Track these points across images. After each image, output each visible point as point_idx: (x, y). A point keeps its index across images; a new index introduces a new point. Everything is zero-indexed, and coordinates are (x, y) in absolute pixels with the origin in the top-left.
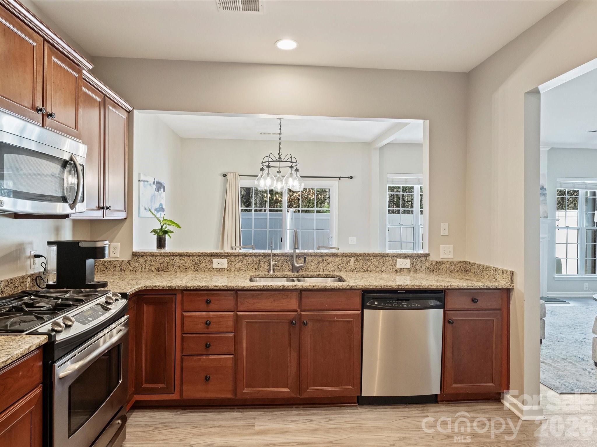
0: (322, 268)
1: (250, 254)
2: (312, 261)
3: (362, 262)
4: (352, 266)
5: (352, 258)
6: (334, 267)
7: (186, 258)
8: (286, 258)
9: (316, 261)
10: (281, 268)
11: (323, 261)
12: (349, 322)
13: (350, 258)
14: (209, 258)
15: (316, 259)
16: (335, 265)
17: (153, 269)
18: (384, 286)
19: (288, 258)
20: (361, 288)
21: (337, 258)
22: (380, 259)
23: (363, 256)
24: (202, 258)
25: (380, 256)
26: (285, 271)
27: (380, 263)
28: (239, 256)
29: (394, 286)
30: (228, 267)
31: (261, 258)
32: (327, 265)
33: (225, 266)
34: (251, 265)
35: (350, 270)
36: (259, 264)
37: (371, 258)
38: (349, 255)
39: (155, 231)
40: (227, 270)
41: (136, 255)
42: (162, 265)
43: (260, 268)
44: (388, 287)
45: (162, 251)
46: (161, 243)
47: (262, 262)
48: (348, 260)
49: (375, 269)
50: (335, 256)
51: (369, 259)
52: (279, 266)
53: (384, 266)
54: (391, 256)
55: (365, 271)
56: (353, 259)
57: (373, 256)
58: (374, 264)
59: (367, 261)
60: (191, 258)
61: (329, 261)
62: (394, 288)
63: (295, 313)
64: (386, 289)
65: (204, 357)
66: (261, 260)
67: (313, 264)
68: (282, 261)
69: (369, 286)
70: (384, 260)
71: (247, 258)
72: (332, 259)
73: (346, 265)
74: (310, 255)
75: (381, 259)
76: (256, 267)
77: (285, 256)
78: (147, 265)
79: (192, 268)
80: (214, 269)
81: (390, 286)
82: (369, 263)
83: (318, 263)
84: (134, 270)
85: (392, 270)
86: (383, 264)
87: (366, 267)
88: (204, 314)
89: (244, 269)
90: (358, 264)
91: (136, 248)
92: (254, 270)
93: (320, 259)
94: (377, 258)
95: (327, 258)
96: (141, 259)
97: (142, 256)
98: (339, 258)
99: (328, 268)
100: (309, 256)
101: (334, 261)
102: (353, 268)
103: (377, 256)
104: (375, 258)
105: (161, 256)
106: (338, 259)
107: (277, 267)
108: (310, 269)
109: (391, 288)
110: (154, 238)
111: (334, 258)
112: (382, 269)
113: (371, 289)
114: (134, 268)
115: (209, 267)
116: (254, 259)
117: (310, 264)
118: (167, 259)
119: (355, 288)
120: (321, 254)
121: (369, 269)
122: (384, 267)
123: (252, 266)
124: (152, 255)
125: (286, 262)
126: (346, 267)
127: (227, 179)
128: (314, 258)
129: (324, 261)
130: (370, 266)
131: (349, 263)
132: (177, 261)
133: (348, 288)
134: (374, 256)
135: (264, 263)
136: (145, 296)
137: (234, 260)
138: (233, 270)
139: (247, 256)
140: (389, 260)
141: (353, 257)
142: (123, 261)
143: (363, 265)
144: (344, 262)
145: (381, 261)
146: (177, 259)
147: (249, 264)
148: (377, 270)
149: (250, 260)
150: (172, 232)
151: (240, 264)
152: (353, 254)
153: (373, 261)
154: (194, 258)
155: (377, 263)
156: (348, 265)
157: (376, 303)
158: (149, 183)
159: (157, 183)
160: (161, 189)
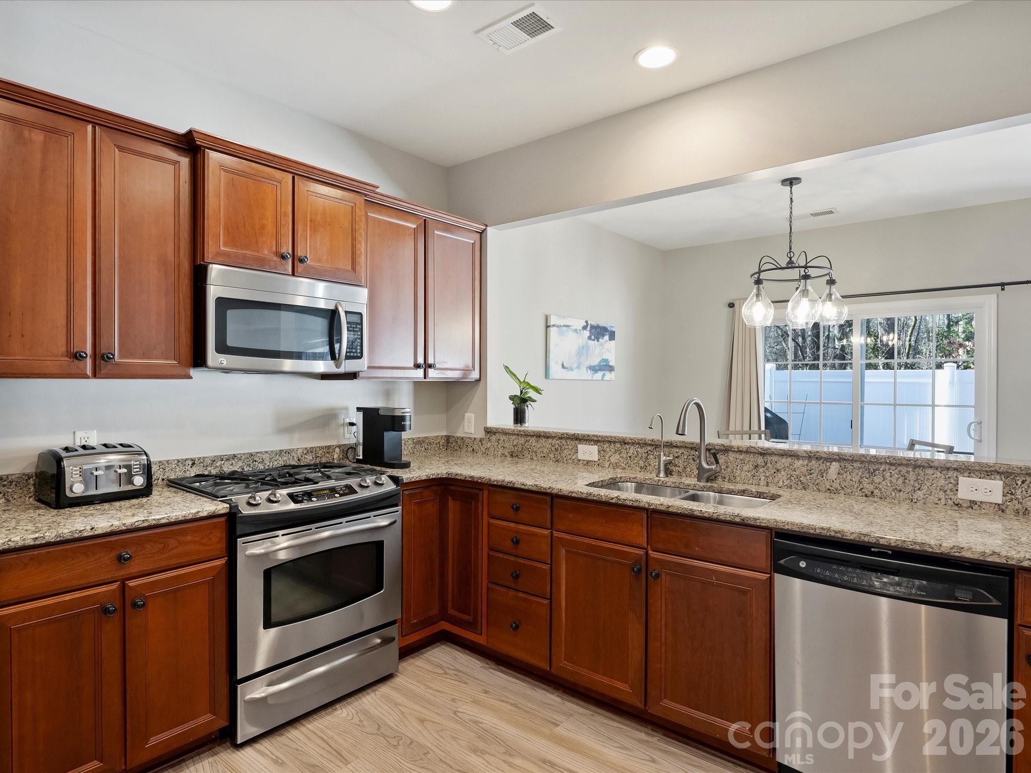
0: (763, 478)
1: (630, 441)
2: (742, 462)
3: (860, 474)
4: (833, 481)
5: (834, 463)
6: (789, 478)
7: (544, 440)
8: (693, 452)
9: (751, 463)
10: (683, 470)
11: (766, 464)
12: (744, 592)
13: (828, 464)
14: (573, 443)
15: (752, 460)
16: (791, 476)
17: (506, 454)
18: (822, 529)
19: (697, 453)
20: (766, 525)
21: (796, 461)
22: (908, 472)
23: (862, 462)
24: (564, 442)
25: (907, 465)
26: (690, 477)
27: (907, 481)
28: (614, 442)
29: (848, 534)
30: (599, 460)
31: (649, 448)
32: (775, 472)
33: (595, 457)
34: (634, 459)
35: (829, 490)
36: (647, 458)
37: (883, 468)
38: (825, 456)
39: (512, 398)
40: (598, 465)
41: (489, 431)
42: (516, 449)
43: (648, 467)
44: (833, 534)
45: (519, 428)
46: (519, 417)
47: (651, 456)
48: (823, 467)
49: (893, 494)
50: (791, 456)
51: (876, 470)
52: (681, 465)
53: (919, 489)
54: (941, 468)
55: (866, 496)
56: (835, 466)
57: (886, 463)
58: (891, 482)
59: (872, 473)
60: (550, 441)
61: (778, 466)
62: (847, 538)
63: (641, 552)
64: (826, 536)
65: (512, 592)
66: (649, 452)
67: (746, 468)
68: (685, 457)
69: (784, 524)
70: (919, 475)
71: (628, 446)
72: (786, 461)
73: (819, 477)
74: (736, 450)
75: (911, 473)
76: (641, 463)
77: (692, 449)
78: (499, 446)
79: (552, 456)
80: (579, 460)
81: (836, 532)
82: (877, 479)
83: (756, 466)
84: (486, 454)
85: (943, 502)
86: (916, 484)
87: (871, 487)
88: (512, 525)
89: (623, 465)
90: (849, 477)
91: (492, 423)
92: (638, 469)
93: (760, 460)
94: (900, 468)
95: (775, 458)
96: (494, 438)
97: (495, 433)
98: (801, 462)
99: (776, 479)
100: (734, 451)
101: (791, 467)
102: (836, 485)
103: (899, 465)
104: (893, 468)
105: (515, 434)
106: (798, 463)
107: (677, 468)
108: (738, 479)
109: (839, 535)
110: (510, 407)
111: (789, 460)
112: (915, 496)
113: (788, 530)
114: (486, 449)
115: (573, 458)
116: (639, 450)
117: (738, 468)
118: (522, 440)
119: (752, 523)
120: (760, 450)
121: (876, 492)
122: (919, 492)
123: (636, 461)
124: (505, 432)
125: (693, 459)
126: (817, 481)
127: (734, 312)
128: (747, 457)
129: (769, 465)
130: (881, 487)
131: (825, 475)
132: (534, 444)
133: (737, 520)
134: (891, 464)
135: (655, 458)
136: (451, 488)
137: (608, 450)
138: (607, 466)
139: (628, 443)
140: (935, 476)
141: (835, 461)
142: (475, 439)
143: (860, 482)
144: (812, 471)
145: (912, 476)
146: (533, 440)
147: (630, 457)
148: (899, 496)
149: (632, 450)
150: (535, 401)
151: (617, 456)
152: (833, 454)
153: (889, 474)
154: (554, 441)
155: (900, 481)
156: (823, 477)
157: (803, 564)
158: (573, 328)
159: (592, 327)
160: (603, 336)
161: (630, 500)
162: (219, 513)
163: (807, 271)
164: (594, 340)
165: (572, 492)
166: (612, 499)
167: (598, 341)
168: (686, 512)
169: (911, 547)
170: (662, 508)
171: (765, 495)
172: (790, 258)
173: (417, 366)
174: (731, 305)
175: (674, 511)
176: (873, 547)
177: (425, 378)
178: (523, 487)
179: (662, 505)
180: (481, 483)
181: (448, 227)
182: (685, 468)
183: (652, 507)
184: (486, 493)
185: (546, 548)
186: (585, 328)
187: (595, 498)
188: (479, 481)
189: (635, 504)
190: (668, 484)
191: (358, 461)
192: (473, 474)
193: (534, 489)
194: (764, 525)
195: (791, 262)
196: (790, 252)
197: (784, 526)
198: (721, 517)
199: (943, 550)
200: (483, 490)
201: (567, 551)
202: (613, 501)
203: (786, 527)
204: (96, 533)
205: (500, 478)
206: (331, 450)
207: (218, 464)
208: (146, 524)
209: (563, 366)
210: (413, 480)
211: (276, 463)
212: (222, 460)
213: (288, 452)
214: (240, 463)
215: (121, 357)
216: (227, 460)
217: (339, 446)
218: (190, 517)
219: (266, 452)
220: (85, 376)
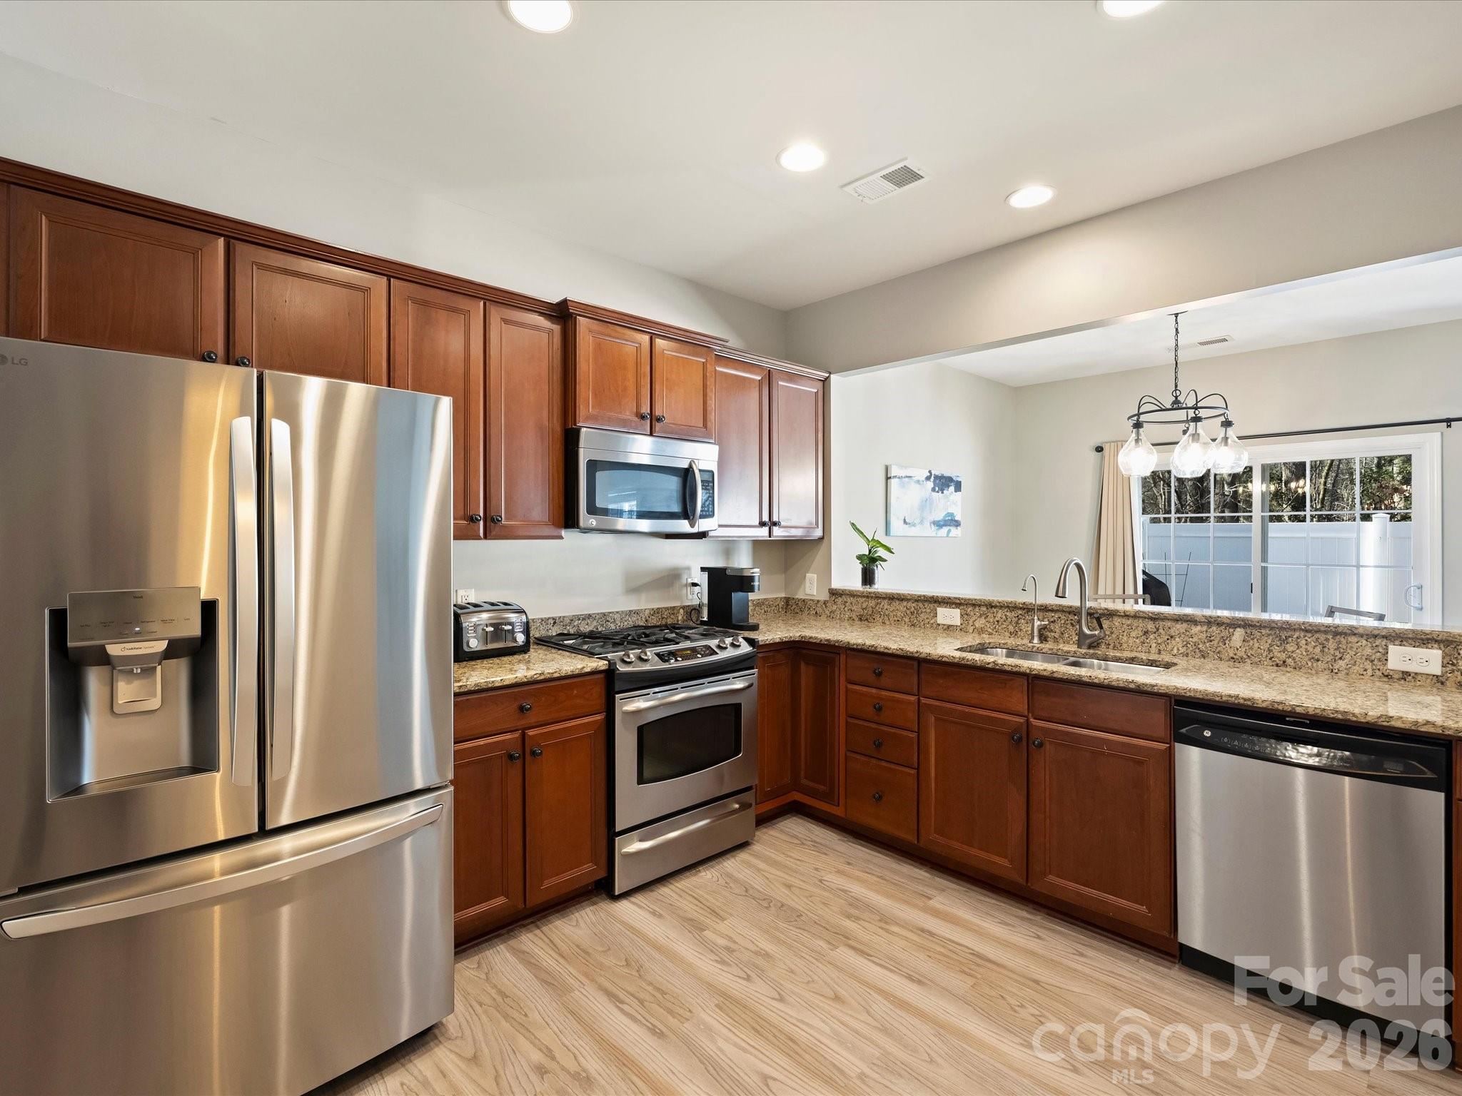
0: (1155, 645)
1: (998, 604)
2: (1130, 627)
3: (1269, 641)
4: (1238, 649)
5: (1238, 629)
6: (1186, 645)
7: (897, 602)
8: (1071, 617)
9: (1139, 628)
10: (1060, 637)
11: (1158, 630)
12: (1140, 763)
13: (1231, 630)
14: (931, 606)
15: (1141, 625)
16: (1188, 643)
17: (854, 617)
18: (1230, 696)
19: (1076, 617)
20: (1164, 692)
21: (1193, 627)
22: (1327, 640)
23: (1272, 628)
24: (921, 605)
25: (1326, 632)
26: (1068, 643)
27: (1326, 650)
28: (980, 606)
29: (1260, 702)
30: (961, 624)
31: (1020, 612)
32: (1168, 639)
33: (957, 621)
34: (1002, 624)
35: (1233, 658)
36: (1017, 623)
37: (1297, 634)
38: (1228, 621)
39: (860, 557)
40: (961, 630)
41: (834, 593)
42: (866, 612)
43: (1019, 633)
44: (1242, 701)
45: (868, 589)
46: (868, 578)
47: (1023, 621)
48: (1225, 633)
49: (1310, 664)
50: (1187, 621)
51: (1289, 637)
52: (1057, 631)
53: (1341, 658)
54: (1367, 635)
55: (1277, 665)
56: (1239, 634)
57: (1301, 629)
58: (1307, 651)
59: (1285, 641)
60: (905, 603)
61: (1172, 632)
62: (1258, 706)
63: (1022, 720)
64: (1234, 704)
65: (874, 761)
66: (1020, 616)
67: (1133, 634)
68: (1063, 622)
69: (1185, 691)
70: (1340, 642)
71: (995, 610)
72: (1181, 627)
73: (1221, 644)
74: (1122, 614)
75: (1331, 641)
76: (1011, 628)
77: (1070, 613)
78: (846, 609)
79: (907, 620)
80: (939, 625)
81: (1245, 700)
82: (1290, 647)
83: (1146, 633)
84: (831, 617)
85: (1370, 672)
86: (1337, 653)
87: (1283, 656)
88: (874, 691)
89: (989, 630)
90: (1257, 645)
91: (836, 584)
92: (1008, 635)
93: (1150, 626)
94: (1317, 635)
95: (1169, 624)
96: (840, 600)
97: (841, 595)
98: (1199, 628)
99: (1170, 647)
100: (1119, 616)
101: (1188, 633)
102: (1241, 653)
103: (1317, 632)
104: (1309, 635)
105: (864, 597)
106: (1196, 629)
107: (1053, 634)
108: (1125, 646)
109: (1249, 703)
110: (858, 568)
111: (1185, 625)
112: (1336, 666)
113: (1190, 697)
114: (831, 612)
115: (932, 622)
116: (1008, 614)
117: (1125, 634)
118: (872, 603)
119: (1149, 689)
120: (1150, 615)
121: (1289, 661)
122: (1341, 662)
123: (1004, 626)
124: (852, 594)
125: (1072, 624)
126: (1219, 649)
127: (1103, 458)
128: (1135, 623)
129: (1161, 631)
130: (1294, 655)
131: (1227, 642)
132: (886, 607)
133: (1132, 686)
134: (1307, 631)
135: (1027, 623)
136: (805, 651)
137: (972, 614)
138: (971, 631)
139: (996, 607)
140: (1360, 644)
141: (1239, 627)
142: (818, 601)
143: (1270, 651)
144: (1212, 638)
145: (1332, 645)
146: (885, 603)
147: (998, 621)
148: (1317, 666)
149: (1000, 614)
150: (885, 561)
151: (983, 621)
152: (1238, 620)
153: (1304, 642)
154: (910, 604)
155: (1318, 649)
156: (1225, 644)
157: (1207, 733)
158: (915, 479)
159: (936, 477)
160: (948, 486)
161: (1009, 665)
162: (600, 669)
163: (1197, 412)
164: (938, 492)
165: (943, 657)
166: (989, 664)
167: (942, 493)
168: (1073, 678)
169: (1332, 716)
170: (1045, 673)
171: (1158, 663)
172: (1176, 397)
173: (762, 524)
174: (1099, 449)
175: (1059, 676)
176: (1288, 717)
177: (770, 537)
178: (886, 651)
179: (1045, 670)
180: (839, 647)
181: (792, 377)
182: (1062, 634)
183: (1034, 673)
184: (843, 657)
185: (912, 715)
186: (928, 478)
187: (968, 663)
188: (836, 644)
189: (1015, 669)
190: (1044, 651)
191: (703, 623)
192: (829, 638)
193: (898, 653)
194: (1162, 691)
195: (1176, 402)
196: (1176, 390)
197: (1185, 693)
198: (1113, 683)
199: (1369, 719)
200: (839, 654)
201: (936, 719)
202: (990, 666)
203: (1188, 694)
204: (505, 683)
205: (860, 641)
206: (675, 611)
207: (576, 624)
208: (542, 677)
209: (905, 522)
210: (767, 642)
211: (626, 623)
212: (579, 619)
213: (637, 612)
214: (595, 623)
215: (507, 519)
216: (584, 619)
217: (683, 607)
218: (577, 672)
219: (617, 612)
220: (479, 538)
